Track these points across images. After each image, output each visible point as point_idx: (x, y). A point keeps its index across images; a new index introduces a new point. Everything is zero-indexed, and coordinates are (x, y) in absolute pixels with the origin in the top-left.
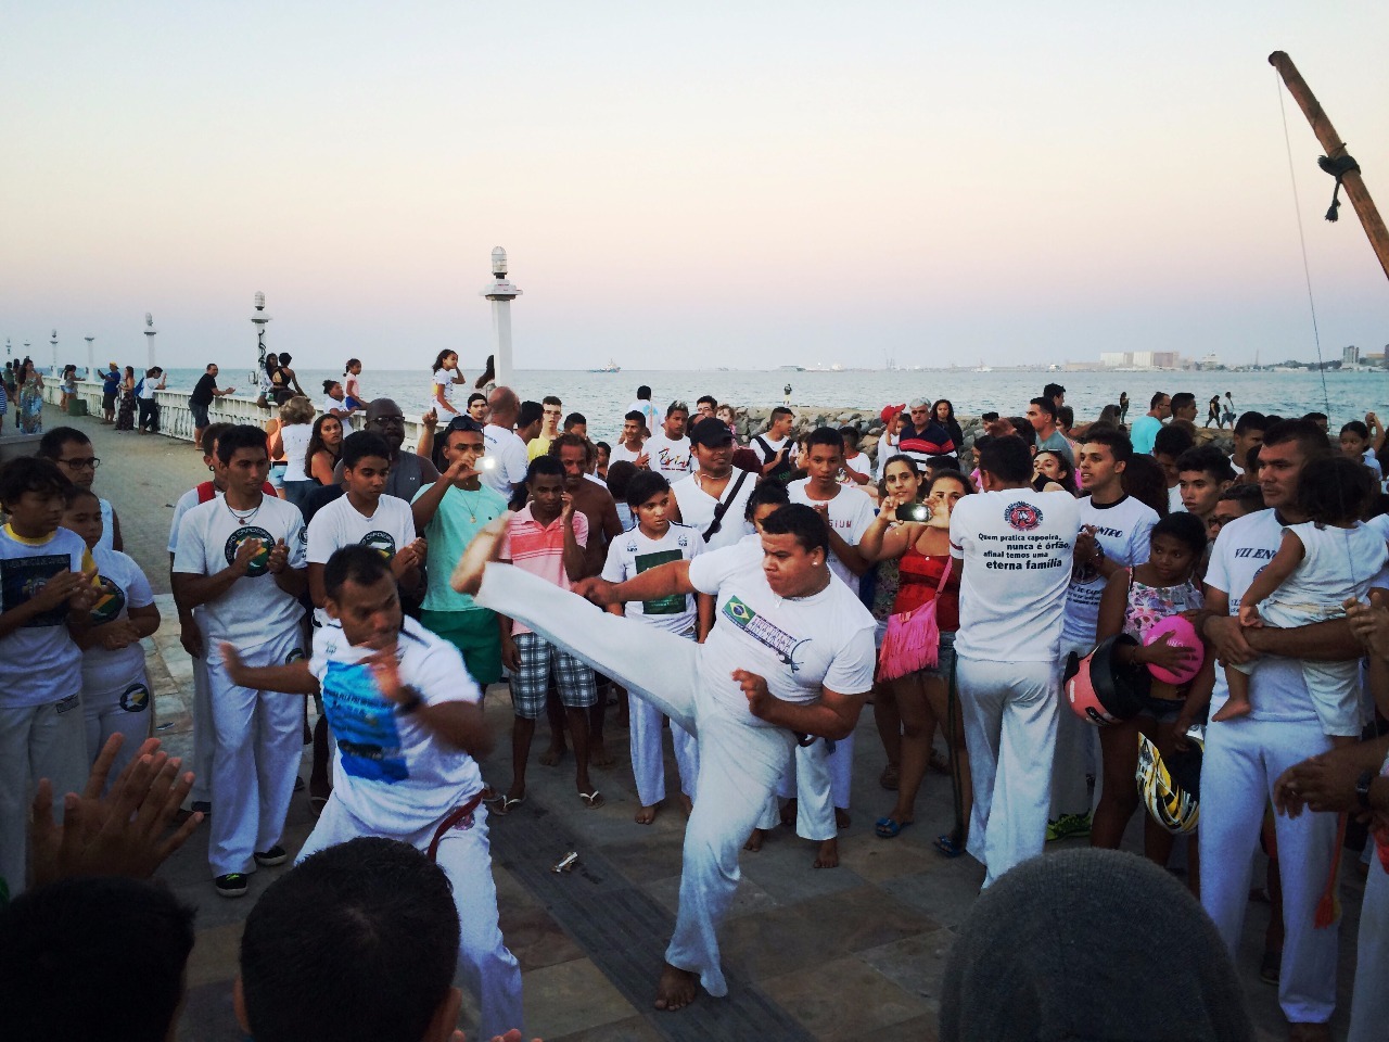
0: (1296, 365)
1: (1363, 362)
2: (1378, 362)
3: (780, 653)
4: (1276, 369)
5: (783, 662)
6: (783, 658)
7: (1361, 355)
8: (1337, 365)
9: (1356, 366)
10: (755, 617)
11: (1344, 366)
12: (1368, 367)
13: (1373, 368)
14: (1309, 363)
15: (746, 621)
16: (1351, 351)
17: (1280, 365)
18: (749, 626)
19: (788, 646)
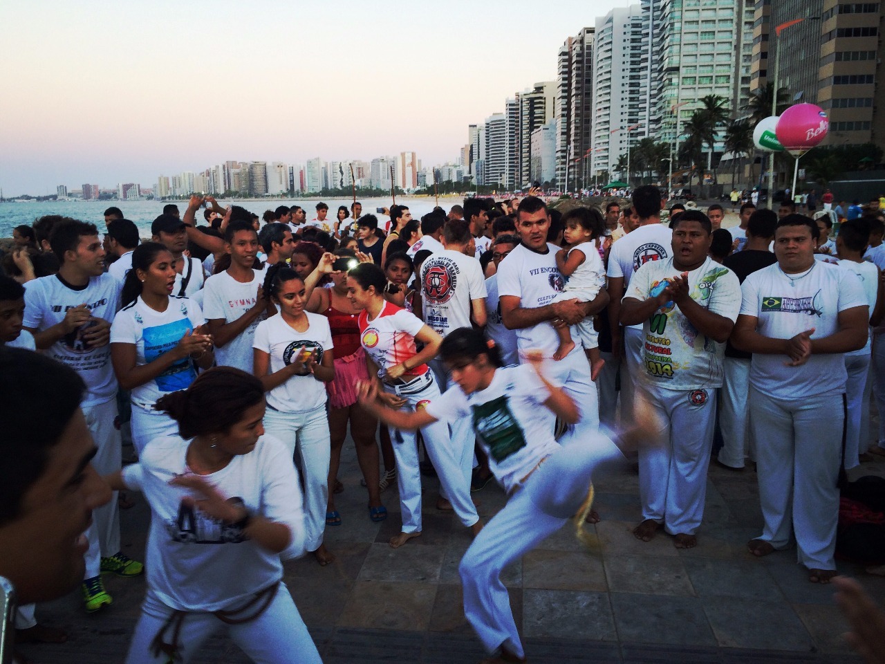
0: (28, 198)
1: (70, 195)
2: (79, 195)
3: (807, 310)
4: (16, 200)
5: (811, 314)
6: (810, 312)
7: (69, 191)
8: (55, 197)
9: (66, 198)
10: (783, 300)
11: (59, 198)
12: (74, 198)
13: (77, 199)
14: (37, 196)
15: (780, 305)
16: (62, 189)
17: (18, 198)
18: (782, 307)
19: (809, 303)
